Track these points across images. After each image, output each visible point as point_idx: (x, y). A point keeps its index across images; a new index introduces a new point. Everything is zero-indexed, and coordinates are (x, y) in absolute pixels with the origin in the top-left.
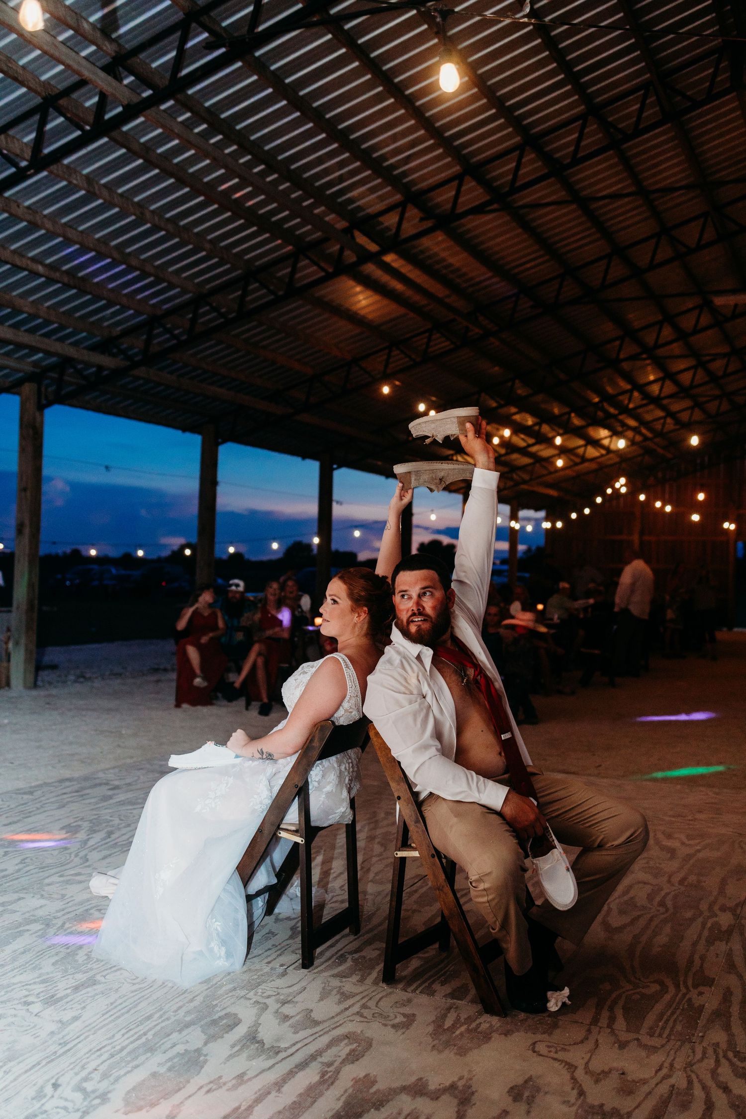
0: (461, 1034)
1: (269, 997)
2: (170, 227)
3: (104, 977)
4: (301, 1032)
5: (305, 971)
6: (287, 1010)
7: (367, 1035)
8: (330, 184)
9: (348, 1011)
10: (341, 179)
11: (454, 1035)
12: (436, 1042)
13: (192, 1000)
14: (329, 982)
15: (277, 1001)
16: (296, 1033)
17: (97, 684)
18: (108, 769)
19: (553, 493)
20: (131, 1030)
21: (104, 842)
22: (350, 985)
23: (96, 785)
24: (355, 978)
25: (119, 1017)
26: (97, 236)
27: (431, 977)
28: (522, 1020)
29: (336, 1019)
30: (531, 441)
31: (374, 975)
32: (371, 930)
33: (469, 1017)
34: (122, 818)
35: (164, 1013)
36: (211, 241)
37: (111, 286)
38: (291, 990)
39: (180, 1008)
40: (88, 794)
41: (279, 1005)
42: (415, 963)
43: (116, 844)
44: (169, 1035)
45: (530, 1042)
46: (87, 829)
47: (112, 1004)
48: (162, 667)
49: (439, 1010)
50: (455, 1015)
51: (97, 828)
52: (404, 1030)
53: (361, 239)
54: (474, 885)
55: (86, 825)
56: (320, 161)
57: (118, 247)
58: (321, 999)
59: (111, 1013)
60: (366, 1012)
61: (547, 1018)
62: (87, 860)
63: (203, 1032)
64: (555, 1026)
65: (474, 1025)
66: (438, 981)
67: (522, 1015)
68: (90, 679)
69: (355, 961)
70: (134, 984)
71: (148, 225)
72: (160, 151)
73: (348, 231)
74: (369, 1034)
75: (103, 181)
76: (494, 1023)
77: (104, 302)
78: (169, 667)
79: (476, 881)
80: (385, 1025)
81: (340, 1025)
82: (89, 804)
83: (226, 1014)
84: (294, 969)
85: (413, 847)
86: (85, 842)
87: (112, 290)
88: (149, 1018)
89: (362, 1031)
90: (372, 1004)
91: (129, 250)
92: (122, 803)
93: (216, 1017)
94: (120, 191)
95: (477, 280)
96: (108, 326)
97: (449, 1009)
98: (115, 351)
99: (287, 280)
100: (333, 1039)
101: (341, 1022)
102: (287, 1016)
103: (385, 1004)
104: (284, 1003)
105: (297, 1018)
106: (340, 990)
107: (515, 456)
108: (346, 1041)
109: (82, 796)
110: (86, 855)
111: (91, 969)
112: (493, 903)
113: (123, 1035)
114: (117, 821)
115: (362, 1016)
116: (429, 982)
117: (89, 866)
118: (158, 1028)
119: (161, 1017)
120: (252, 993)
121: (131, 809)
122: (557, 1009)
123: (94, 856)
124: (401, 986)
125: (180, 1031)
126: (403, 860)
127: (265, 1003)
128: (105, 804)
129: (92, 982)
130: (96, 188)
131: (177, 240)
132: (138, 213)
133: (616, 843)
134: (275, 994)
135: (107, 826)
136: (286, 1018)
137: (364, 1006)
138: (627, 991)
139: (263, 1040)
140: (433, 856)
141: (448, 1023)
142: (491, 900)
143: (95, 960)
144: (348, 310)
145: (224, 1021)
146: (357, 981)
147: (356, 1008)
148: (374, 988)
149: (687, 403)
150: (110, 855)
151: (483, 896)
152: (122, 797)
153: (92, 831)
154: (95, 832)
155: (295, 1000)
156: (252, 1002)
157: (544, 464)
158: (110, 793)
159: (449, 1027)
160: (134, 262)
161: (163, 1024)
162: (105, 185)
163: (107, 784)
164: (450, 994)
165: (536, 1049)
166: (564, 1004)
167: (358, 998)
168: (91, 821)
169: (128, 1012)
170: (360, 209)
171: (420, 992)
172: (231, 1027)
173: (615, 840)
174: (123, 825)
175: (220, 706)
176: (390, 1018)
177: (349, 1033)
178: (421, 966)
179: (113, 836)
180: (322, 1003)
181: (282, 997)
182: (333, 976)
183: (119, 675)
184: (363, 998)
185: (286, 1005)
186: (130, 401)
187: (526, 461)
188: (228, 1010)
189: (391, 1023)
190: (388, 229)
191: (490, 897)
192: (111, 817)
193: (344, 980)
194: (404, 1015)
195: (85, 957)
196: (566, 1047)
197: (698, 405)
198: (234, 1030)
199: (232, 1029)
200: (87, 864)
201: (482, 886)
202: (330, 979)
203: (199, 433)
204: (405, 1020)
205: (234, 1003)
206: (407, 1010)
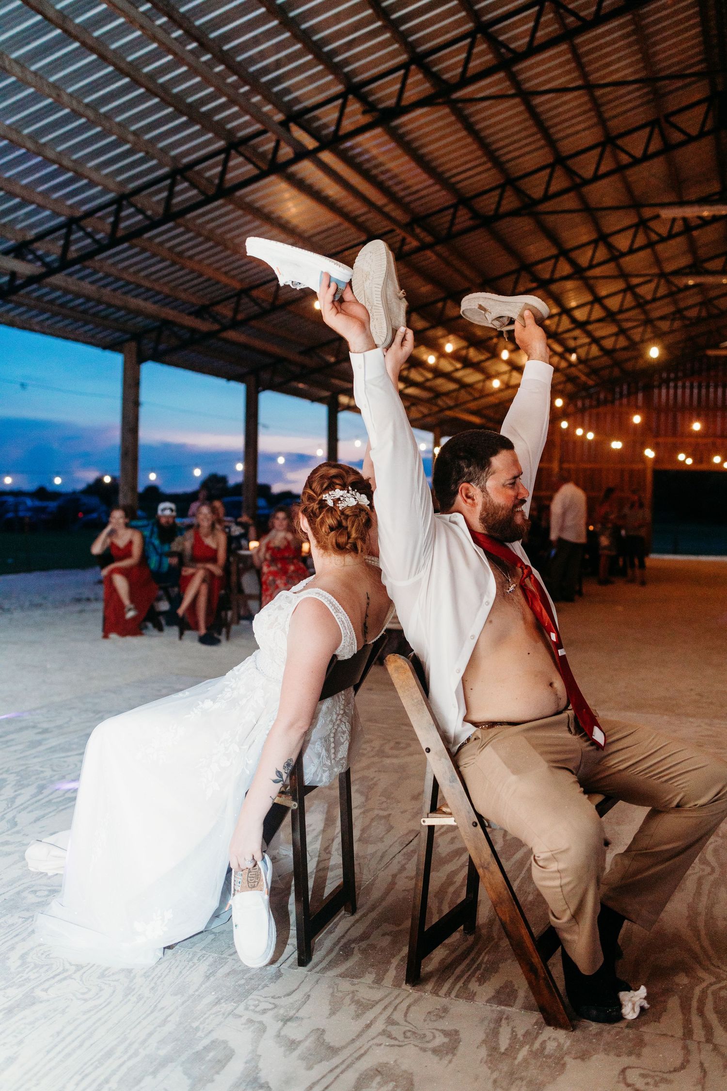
0: (525, 1060)
1: (264, 1011)
2: (90, 113)
3: (46, 990)
4: (316, 1067)
5: (302, 969)
6: (293, 1031)
7: (403, 1067)
8: (266, 70)
9: (370, 1030)
10: (278, 64)
11: (516, 1062)
12: (495, 1075)
13: (165, 1022)
14: (337, 985)
15: (277, 1018)
16: (310, 1068)
17: (17, 615)
18: (35, 710)
19: (476, 420)
20: (87, 1075)
21: (35, 799)
22: (365, 987)
23: (21, 729)
24: (369, 978)
25: (69, 1055)
26: (8, 122)
27: (463, 973)
28: (596, 1035)
29: (358, 1044)
30: (459, 366)
31: (392, 973)
32: (373, 908)
33: (527, 1034)
34: (55, 768)
35: (130, 1044)
36: (134, 133)
37: (25, 182)
38: (291, 999)
39: (150, 1034)
40: (13, 740)
41: (280, 1024)
42: (439, 955)
43: (50, 801)
44: (140, 1081)
45: (618, 1068)
46: (14, 783)
47: (58, 1033)
48: (84, 597)
49: (486, 1023)
50: (509, 1029)
51: (25, 782)
52: (449, 1057)
53: (299, 134)
54: (541, 863)
55: (12, 778)
56: (256, 41)
57: (30, 136)
58: (333, 1013)
59: (58, 1049)
60: (394, 1030)
61: (626, 1031)
62: (16, 824)
63: (186, 1073)
64: (640, 1043)
65: (537, 1045)
66: (474, 979)
67: (594, 1027)
68: (9, 610)
69: (363, 951)
70: (86, 1000)
71: (67, 111)
72: (78, 20)
73: (284, 124)
74: (406, 1065)
75: (14, 55)
76: (562, 1041)
77: (17, 200)
78: (92, 597)
79: (545, 859)
80: (424, 1050)
81: (366, 1052)
82: (15, 751)
83: (213, 1042)
84: (289, 967)
85: (444, 813)
86: (13, 800)
87: (26, 187)
88: (109, 1054)
89: (395, 1061)
90: (398, 1016)
91: (44, 140)
92: (53, 750)
93: (199, 1047)
94: (33, 68)
95: (415, 188)
96: (22, 229)
97: (498, 1021)
98: (30, 257)
99: (217, 181)
100: (361, 1075)
101: (365, 1048)
102: (293, 1042)
103: (418, 1015)
104: (286, 1020)
105: (307, 1043)
106: (353, 997)
107: (440, 381)
108: (378, 1079)
109: (7, 741)
110: (14, 817)
111: (28, 980)
112: (568, 889)
113: (77, 1084)
114: (48, 773)
115: (390, 1036)
116: (462, 981)
117: (18, 832)
118: (124, 1069)
119: (126, 1051)
120: (242, 1007)
121: (64, 757)
122: (635, 1016)
123: (24, 818)
124: (429, 987)
125: (154, 1073)
126: (431, 828)
127: (261, 1022)
128: (33, 751)
129: (30, 1000)
130: (7, 63)
131: (98, 129)
132: (54, 95)
133: (701, 802)
134: (271, 1006)
135: (37, 779)
136: (292, 1045)
137: (390, 1021)
138: (711, 984)
139: (267, 1083)
140: (475, 825)
141: (504, 1043)
142: (566, 884)
143: (32, 965)
144: (279, 218)
145: (211, 1054)
146: (373, 982)
147: (380, 1025)
148: (396, 992)
149: (612, 329)
150: (43, 816)
151: (553, 879)
152: (53, 742)
153: (20, 785)
154: (23, 786)
155: (301, 1014)
156: (244, 1020)
157: (469, 389)
158: (39, 737)
159: (506, 1049)
160: (50, 154)
161: (130, 1064)
162: (16, 61)
163: (34, 727)
164: (494, 997)
165: (629, 1081)
166: (642, 1008)
167: (378, 1008)
168: (17, 773)
169: (81, 1046)
170: (297, 100)
171: (455, 997)
172: (221, 1063)
173: (699, 798)
174: (56, 777)
175: (152, 636)
176: (427, 1039)
177: (380, 1064)
178: (448, 956)
179: (46, 792)
180: (333, 1017)
181: (282, 1011)
182: (343, 976)
183: (39, 606)
184: (385, 1008)
185: (289, 1023)
186: (45, 316)
187: (452, 386)
188: (214, 1036)
189: (430, 1045)
190: (326, 126)
191: (565, 881)
192: (41, 767)
193: (356, 981)
194: (446, 1033)
195: (19, 962)
196: (665, 1076)
197: (622, 332)
198: (227, 1068)
199: (224, 1067)
200: (16, 829)
201: (554, 866)
202: (339, 980)
203: (120, 351)
204: (446, 1040)
205: (219, 1024)
206: (446, 1024)
